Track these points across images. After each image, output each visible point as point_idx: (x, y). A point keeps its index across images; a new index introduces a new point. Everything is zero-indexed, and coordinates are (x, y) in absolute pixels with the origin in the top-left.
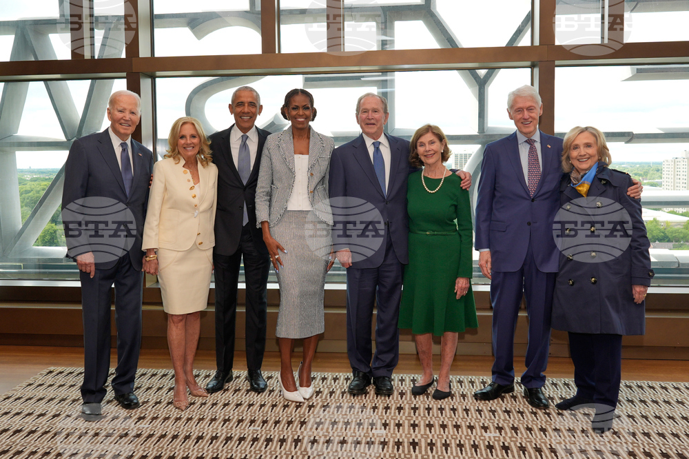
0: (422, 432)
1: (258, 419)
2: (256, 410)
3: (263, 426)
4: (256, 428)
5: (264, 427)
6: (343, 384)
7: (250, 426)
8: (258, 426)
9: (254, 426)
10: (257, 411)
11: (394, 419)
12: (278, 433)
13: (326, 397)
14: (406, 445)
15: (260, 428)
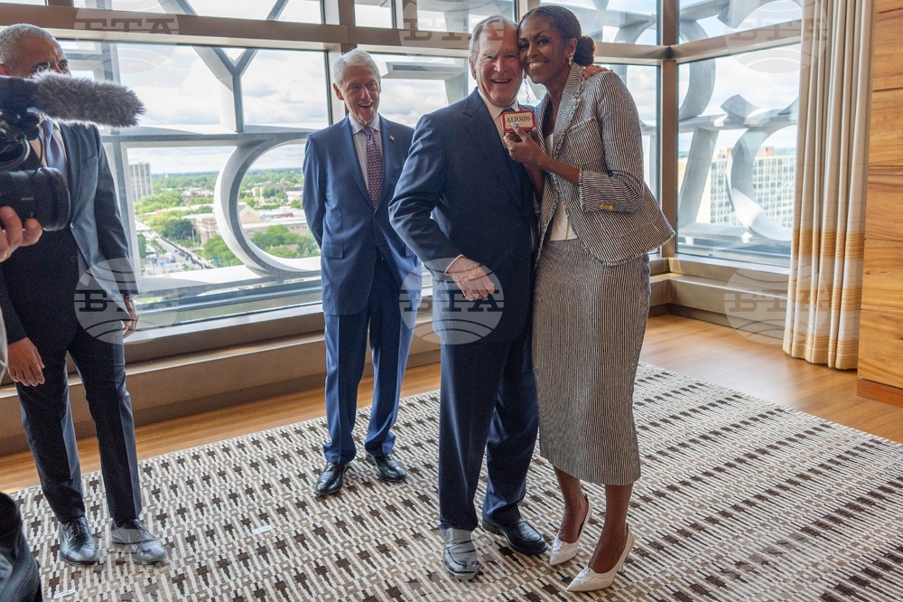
0: (318, 511)
1: (62, 574)
2: (48, 560)
3: (77, 584)
4: (65, 592)
5: (80, 585)
6: (163, 474)
7: (53, 591)
8: (69, 587)
9: (61, 589)
10: (52, 562)
11: (271, 504)
12: (112, 587)
13: (152, 502)
14: (310, 535)
15: (73, 590)
